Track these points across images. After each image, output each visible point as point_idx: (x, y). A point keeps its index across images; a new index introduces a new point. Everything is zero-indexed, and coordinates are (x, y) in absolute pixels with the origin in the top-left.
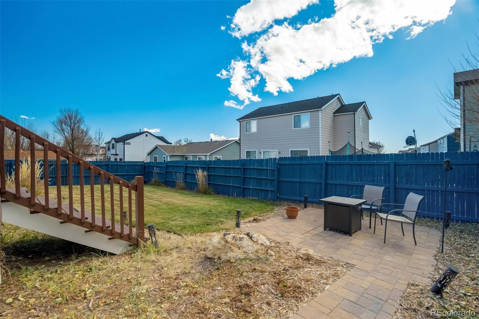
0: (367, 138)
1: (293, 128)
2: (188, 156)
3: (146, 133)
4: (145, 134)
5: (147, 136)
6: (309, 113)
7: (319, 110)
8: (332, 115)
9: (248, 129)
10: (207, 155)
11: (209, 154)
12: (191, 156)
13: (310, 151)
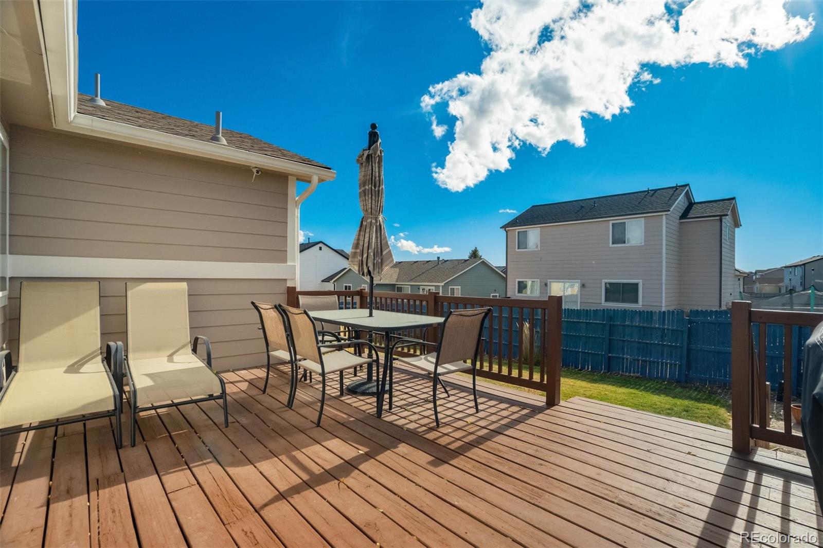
0: (732, 260)
1: (611, 245)
2: (402, 286)
3: (320, 245)
4: (317, 247)
5: (320, 248)
6: (643, 219)
7: (662, 215)
8: (678, 221)
9: (522, 243)
10: (439, 286)
11: (443, 284)
12: (409, 286)
13: (643, 284)
